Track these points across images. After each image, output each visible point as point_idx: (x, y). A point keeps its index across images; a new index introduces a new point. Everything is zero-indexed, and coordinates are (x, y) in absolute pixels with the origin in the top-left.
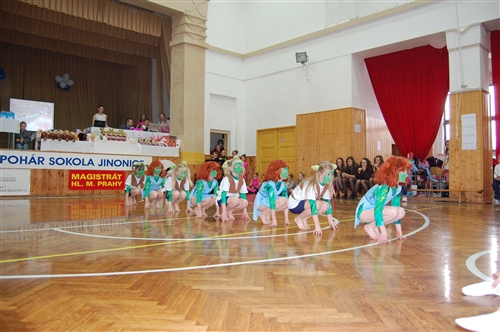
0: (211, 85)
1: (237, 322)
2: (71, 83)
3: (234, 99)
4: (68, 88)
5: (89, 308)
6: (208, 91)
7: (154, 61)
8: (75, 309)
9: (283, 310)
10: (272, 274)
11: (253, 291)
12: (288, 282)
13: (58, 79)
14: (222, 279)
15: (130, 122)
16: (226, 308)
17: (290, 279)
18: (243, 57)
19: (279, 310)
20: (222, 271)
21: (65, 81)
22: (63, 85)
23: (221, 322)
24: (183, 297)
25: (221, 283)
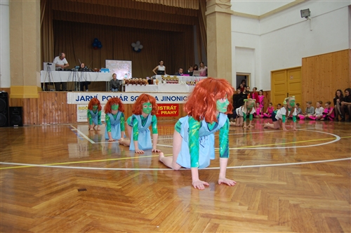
0: (236, 40)
1: (270, 206)
2: (141, 47)
3: (253, 50)
4: (140, 50)
6: (234, 44)
7: (195, 27)
9: (304, 199)
10: (291, 174)
11: (278, 185)
13: (133, 45)
14: (254, 175)
15: (181, 70)
16: (260, 195)
17: (307, 177)
18: (259, 18)
19: (301, 199)
20: (254, 170)
21: (137, 46)
22: (136, 49)
23: (257, 205)
25: (254, 178)
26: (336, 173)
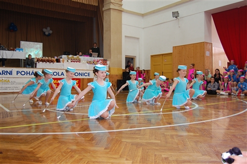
0: (126, 31)
1: (148, 159)
2: (51, 32)
3: (138, 39)
4: (49, 34)
5: (69, 150)
6: (124, 34)
7: (95, 19)
8: (62, 151)
9: (172, 154)
10: (164, 134)
11: (154, 143)
12: (173, 139)
13: (44, 30)
14: (137, 136)
16: (141, 152)
17: (174, 137)
18: (143, 15)
19: (170, 154)
20: (137, 132)
21: (48, 31)
22: (47, 33)
23: (139, 159)
24: (118, 146)
25: (137, 138)
26: (194, 133)
